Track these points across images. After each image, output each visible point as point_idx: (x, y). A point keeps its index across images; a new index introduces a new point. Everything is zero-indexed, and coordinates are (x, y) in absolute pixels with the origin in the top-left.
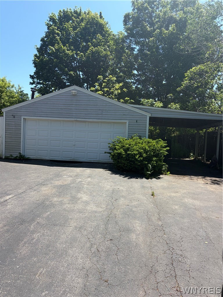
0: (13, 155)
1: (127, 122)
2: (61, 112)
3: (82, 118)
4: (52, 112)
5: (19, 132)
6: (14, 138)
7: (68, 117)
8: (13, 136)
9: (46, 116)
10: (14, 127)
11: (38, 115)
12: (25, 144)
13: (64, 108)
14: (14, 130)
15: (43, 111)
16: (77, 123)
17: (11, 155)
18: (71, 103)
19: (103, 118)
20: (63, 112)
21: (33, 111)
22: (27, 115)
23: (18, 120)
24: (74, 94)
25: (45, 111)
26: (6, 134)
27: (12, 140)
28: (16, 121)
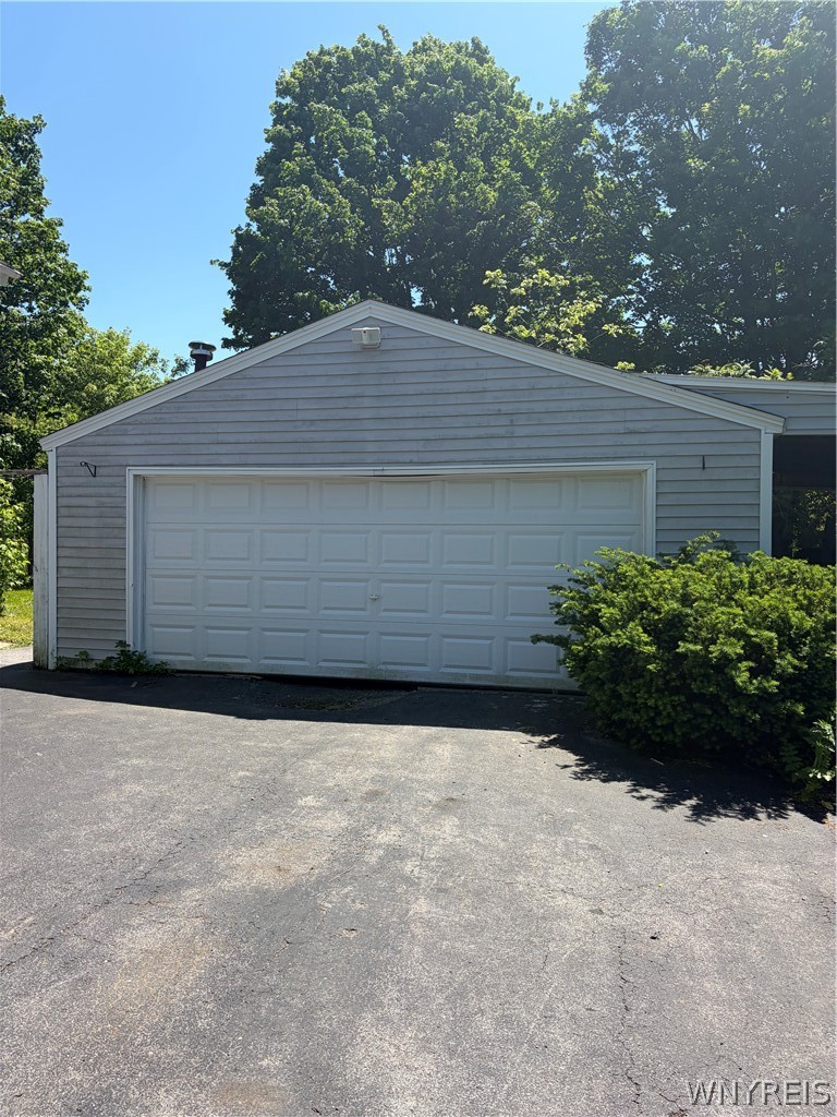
0: (93, 655)
1: (650, 468)
2: (307, 436)
3: (411, 463)
4: (267, 437)
5: (117, 543)
6: (93, 574)
7: (342, 458)
8: (90, 564)
9: (236, 459)
10: (93, 522)
11: (203, 460)
12: (144, 597)
13: (324, 415)
14: (93, 533)
15: (221, 438)
16: (385, 485)
17: (84, 653)
18: (351, 391)
19: (517, 455)
20: (317, 436)
21: (175, 439)
22: (152, 460)
23: (113, 486)
24: (365, 342)
25: (231, 439)
26: (63, 552)
27: (86, 583)
28: (103, 491)
